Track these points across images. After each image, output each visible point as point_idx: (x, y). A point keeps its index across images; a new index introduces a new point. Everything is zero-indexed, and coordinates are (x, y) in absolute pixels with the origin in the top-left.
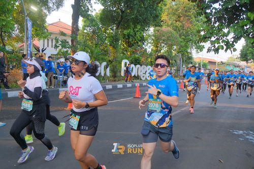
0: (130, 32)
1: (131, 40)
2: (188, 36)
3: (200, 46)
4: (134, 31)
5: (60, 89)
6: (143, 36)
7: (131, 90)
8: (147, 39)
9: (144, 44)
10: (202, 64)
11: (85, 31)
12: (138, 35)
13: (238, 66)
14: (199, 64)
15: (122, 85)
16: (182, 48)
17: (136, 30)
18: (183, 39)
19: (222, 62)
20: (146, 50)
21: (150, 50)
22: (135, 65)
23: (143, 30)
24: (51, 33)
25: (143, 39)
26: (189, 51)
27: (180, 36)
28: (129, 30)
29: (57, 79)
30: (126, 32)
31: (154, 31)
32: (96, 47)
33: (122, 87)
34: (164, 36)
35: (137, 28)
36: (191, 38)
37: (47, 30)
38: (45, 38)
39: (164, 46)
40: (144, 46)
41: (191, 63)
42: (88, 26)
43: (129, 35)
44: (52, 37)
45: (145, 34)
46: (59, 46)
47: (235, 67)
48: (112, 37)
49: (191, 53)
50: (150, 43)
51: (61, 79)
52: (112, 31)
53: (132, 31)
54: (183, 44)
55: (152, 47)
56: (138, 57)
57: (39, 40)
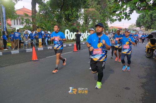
0: (69, 13)
1: (70, 17)
2: (105, 13)
3: (112, 19)
4: (72, 12)
5: (26, 49)
6: (78, 15)
7: (71, 47)
8: (80, 17)
9: (78, 20)
10: (114, 30)
11: (41, 13)
12: (74, 14)
13: (135, 30)
14: (112, 30)
15: (65, 45)
16: (101, 21)
17: (73, 11)
18: (102, 15)
19: (126, 28)
20: (79, 23)
21: (82, 23)
22: (73, 33)
23: (78, 11)
24: (19, 16)
25: (77, 17)
26: (106, 22)
27: (100, 13)
28: (69, 11)
29: (24, 43)
30: (66, 13)
31: (84, 11)
32: (48, 22)
33: (66, 46)
34: (90, 14)
35: (73, 10)
36: (107, 15)
37: (16, 14)
38: (15, 18)
39: (90, 20)
40: (78, 21)
41: (108, 30)
42: (43, 10)
43: (68, 15)
44: (19, 18)
45: (78, 14)
46: (24, 23)
47: (134, 31)
48: (58, 16)
49: (107, 24)
50: (82, 19)
51: (27, 43)
52: (58, 13)
53: (70, 12)
54: (102, 18)
55: (83, 21)
56: (75, 28)
57: (11, 20)
